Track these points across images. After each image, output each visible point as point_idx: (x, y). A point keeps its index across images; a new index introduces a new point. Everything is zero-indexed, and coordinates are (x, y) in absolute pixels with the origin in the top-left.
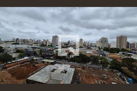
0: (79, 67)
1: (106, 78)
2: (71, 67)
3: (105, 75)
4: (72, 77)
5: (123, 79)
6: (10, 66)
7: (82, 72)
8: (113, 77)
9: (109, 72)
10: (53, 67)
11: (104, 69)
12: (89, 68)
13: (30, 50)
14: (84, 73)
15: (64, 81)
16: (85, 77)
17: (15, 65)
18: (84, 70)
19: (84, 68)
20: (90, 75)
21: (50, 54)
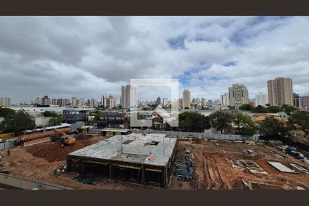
0: (186, 140)
1: (253, 155)
2: (166, 137)
3: (250, 151)
4: (171, 151)
5: (296, 156)
6: (30, 140)
7: (193, 148)
8: (270, 154)
9: (259, 145)
10: (125, 138)
11: (247, 142)
12: (209, 140)
13: (73, 113)
14: (200, 149)
15: (152, 155)
16: (203, 155)
17: (41, 137)
18: (198, 145)
19: (197, 141)
20: (213, 152)
21: (118, 118)
